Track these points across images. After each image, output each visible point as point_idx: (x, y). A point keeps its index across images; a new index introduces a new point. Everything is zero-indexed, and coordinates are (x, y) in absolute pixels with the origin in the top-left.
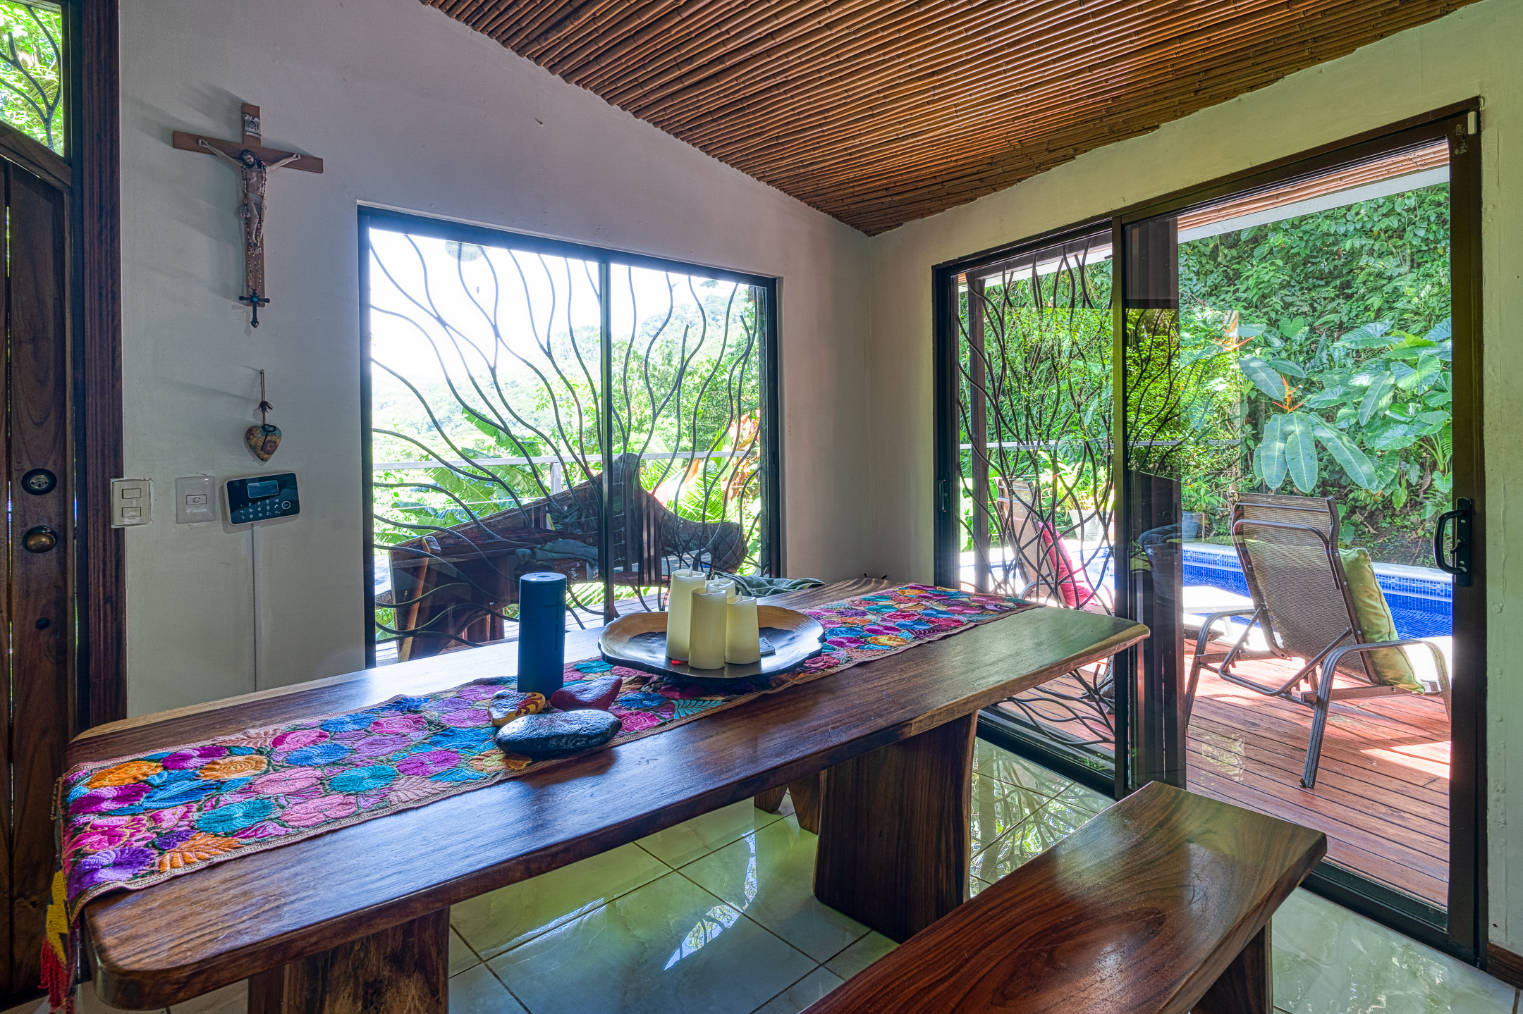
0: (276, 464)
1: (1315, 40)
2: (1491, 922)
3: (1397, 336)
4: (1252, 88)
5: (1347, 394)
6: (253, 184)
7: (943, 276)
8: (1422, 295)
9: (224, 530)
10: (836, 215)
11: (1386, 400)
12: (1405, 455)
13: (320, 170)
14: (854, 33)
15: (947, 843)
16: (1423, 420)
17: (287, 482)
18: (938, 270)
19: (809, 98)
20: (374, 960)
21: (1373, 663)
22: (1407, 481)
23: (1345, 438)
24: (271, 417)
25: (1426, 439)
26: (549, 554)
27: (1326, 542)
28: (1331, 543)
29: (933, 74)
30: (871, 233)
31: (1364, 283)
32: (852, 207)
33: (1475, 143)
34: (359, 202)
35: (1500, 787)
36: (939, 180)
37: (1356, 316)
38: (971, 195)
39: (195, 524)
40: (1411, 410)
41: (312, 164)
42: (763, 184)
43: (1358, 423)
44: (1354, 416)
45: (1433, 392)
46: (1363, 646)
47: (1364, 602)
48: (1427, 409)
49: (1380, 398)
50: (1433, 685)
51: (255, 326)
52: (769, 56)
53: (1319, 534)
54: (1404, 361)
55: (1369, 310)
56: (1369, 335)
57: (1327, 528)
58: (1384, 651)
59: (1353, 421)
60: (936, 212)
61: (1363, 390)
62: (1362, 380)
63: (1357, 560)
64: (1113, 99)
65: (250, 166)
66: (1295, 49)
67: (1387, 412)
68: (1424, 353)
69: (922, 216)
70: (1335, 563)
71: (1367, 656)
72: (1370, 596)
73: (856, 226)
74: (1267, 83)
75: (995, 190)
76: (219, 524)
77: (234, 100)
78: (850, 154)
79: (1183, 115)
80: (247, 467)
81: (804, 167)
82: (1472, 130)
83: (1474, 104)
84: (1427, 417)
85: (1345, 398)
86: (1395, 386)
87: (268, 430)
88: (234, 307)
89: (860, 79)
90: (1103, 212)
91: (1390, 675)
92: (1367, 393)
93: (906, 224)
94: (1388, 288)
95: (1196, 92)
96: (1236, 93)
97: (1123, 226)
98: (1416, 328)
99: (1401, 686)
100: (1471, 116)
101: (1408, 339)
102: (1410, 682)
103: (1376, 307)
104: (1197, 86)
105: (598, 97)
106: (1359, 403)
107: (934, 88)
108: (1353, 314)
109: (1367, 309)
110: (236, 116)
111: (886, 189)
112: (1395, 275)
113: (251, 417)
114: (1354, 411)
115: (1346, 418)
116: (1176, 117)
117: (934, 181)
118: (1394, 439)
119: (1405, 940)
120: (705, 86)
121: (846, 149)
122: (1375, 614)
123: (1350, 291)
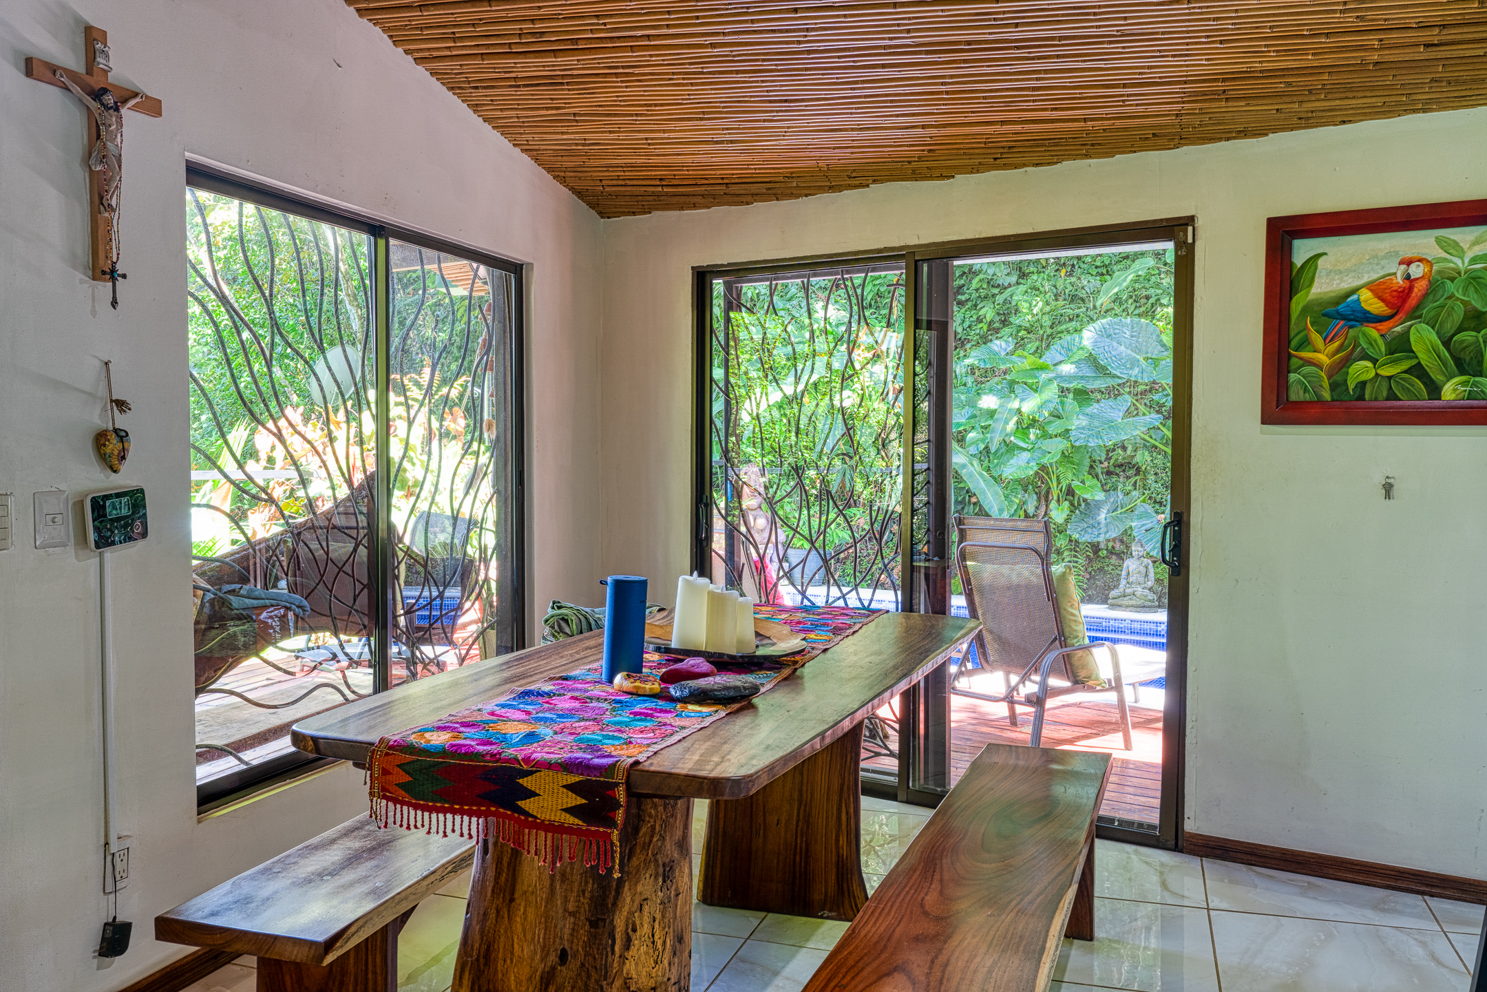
0: (126, 478)
1: (1093, 145)
2: (1186, 816)
3: (1019, 356)
4: (1037, 165)
5: (974, 416)
6: (112, 131)
7: (702, 278)
8: (1035, 312)
9: (77, 557)
10: (579, 193)
11: (1011, 426)
12: (1025, 484)
13: (158, 113)
14: (734, 56)
15: (847, 813)
16: (1044, 448)
17: (137, 498)
18: (698, 272)
19: (645, 91)
20: (668, 847)
21: (1071, 665)
22: (1025, 511)
23: (976, 463)
24: (122, 421)
25: (1043, 468)
26: (247, 601)
27: (1042, 559)
28: (1045, 561)
29: (786, 101)
30: (602, 215)
31: (977, 290)
32: (607, 189)
33: (1191, 249)
34: (188, 155)
35: (1194, 719)
36: (725, 181)
37: (969, 327)
38: (749, 198)
39: (51, 550)
40: (1032, 437)
41: (153, 107)
42: (518, 150)
43: (987, 448)
44: (983, 441)
45: (1052, 418)
46: (1065, 649)
47: (1068, 612)
48: (1046, 435)
49: (1007, 423)
50: (1109, 681)
51: (114, 308)
52: (633, 52)
53: (1036, 552)
54: (1026, 384)
55: (981, 321)
56: (996, 354)
57: (1041, 547)
58: (1080, 653)
59: (982, 446)
60: (700, 208)
61: (991, 414)
62: (988, 402)
63: (1064, 574)
64: (930, 151)
65: (107, 108)
66: (1078, 147)
67: (1012, 438)
68: (1044, 376)
69: (682, 209)
70: (1047, 576)
71: (1067, 659)
72: (1072, 606)
73: (592, 206)
74: (1049, 164)
75: (777, 199)
76: (71, 549)
77: (78, 20)
78: (649, 144)
79: (978, 172)
80: (98, 480)
81: (584, 145)
82: (1190, 240)
83: (1191, 220)
84: (1047, 444)
85: (972, 420)
86: (1019, 411)
87: (122, 435)
88: (81, 281)
89: (712, 89)
90: (897, 245)
91: (1082, 674)
92: (996, 417)
93: (656, 214)
94: (1000, 299)
95: (995, 159)
96: (1024, 165)
97: (916, 261)
98: (1032, 347)
99: (1090, 683)
100: (1190, 229)
101: (1029, 362)
102: (1097, 679)
103: (988, 319)
104: (999, 156)
105: (385, 36)
106: (986, 428)
107: (777, 111)
108: (967, 324)
109: (979, 320)
110: (80, 40)
111: (661, 179)
112: (1006, 284)
113: (97, 418)
114: (982, 436)
115: (975, 442)
116: (972, 172)
117: (721, 181)
118: (1019, 466)
119: (1133, 847)
120: (536, 58)
121: (646, 139)
122: (1075, 621)
123: (962, 298)
